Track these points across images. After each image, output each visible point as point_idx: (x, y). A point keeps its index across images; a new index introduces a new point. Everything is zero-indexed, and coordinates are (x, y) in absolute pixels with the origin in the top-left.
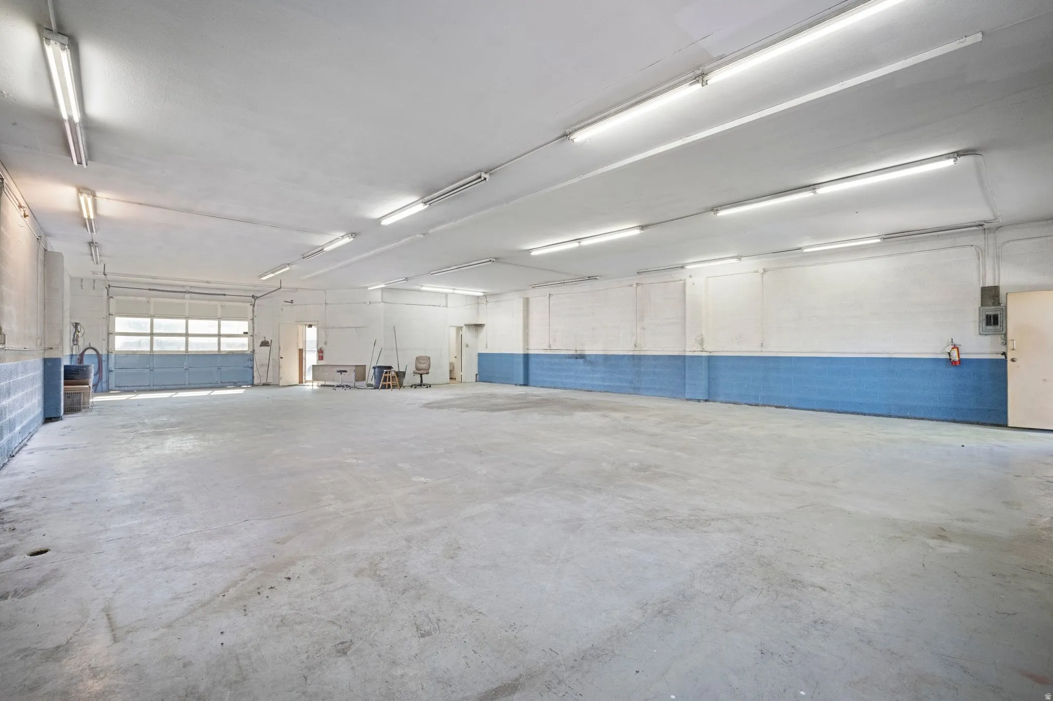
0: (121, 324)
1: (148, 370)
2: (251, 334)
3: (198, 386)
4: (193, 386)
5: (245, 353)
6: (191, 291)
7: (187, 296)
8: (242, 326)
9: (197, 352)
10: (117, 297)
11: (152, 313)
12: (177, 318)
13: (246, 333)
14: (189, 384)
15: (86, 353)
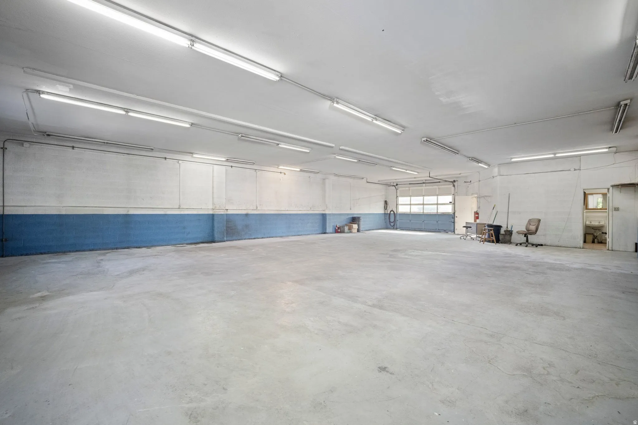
0: (401, 200)
1: (409, 221)
2: (453, 203)
3: (428, 230)
4: (426, 230)
5: (450, 214)
6: (426, 182)
7: (424, 185)
8: (449, 198)
9: (427, 213)
10: (400, 189)
11: (411, 194)
12: (419, 196)
13: (451, 202)
14: (424, 229)
15: (391, 213)
